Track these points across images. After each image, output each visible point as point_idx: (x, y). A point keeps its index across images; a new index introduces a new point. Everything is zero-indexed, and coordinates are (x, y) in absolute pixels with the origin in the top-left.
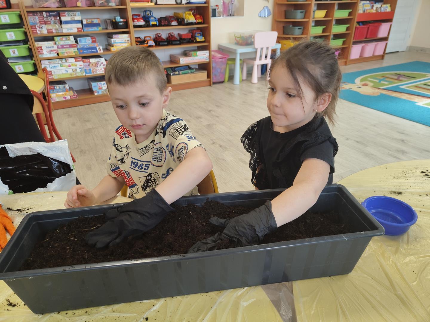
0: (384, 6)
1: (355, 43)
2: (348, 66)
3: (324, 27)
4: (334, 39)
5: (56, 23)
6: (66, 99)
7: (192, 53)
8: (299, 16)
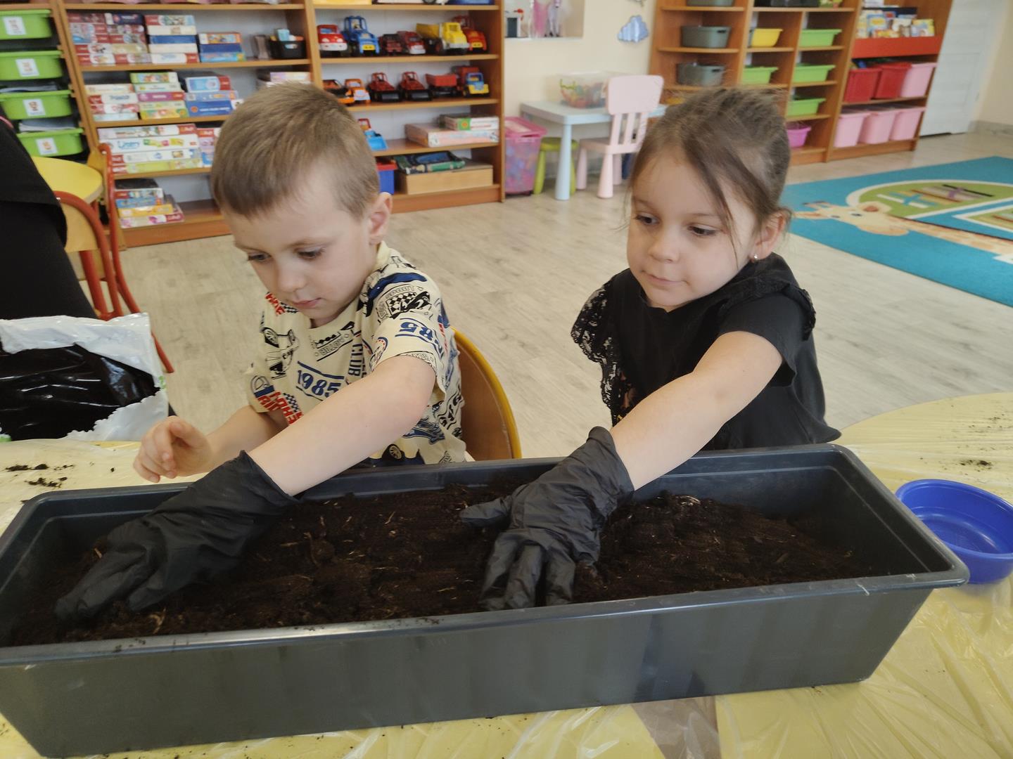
0: (919, 22)
1: (847, 109)
2: (830, 165)
3: (774, 69)
4: (797, 99)
5: (135, 42)
6: (155, 222)
7: (459, 121)
8: (714, 41)
